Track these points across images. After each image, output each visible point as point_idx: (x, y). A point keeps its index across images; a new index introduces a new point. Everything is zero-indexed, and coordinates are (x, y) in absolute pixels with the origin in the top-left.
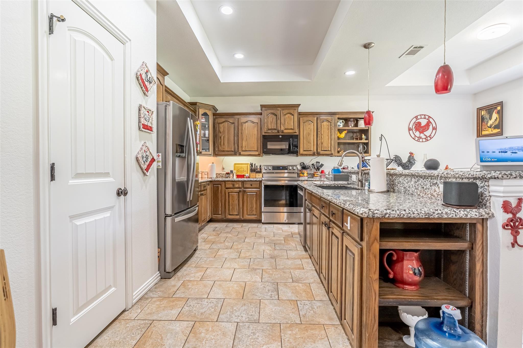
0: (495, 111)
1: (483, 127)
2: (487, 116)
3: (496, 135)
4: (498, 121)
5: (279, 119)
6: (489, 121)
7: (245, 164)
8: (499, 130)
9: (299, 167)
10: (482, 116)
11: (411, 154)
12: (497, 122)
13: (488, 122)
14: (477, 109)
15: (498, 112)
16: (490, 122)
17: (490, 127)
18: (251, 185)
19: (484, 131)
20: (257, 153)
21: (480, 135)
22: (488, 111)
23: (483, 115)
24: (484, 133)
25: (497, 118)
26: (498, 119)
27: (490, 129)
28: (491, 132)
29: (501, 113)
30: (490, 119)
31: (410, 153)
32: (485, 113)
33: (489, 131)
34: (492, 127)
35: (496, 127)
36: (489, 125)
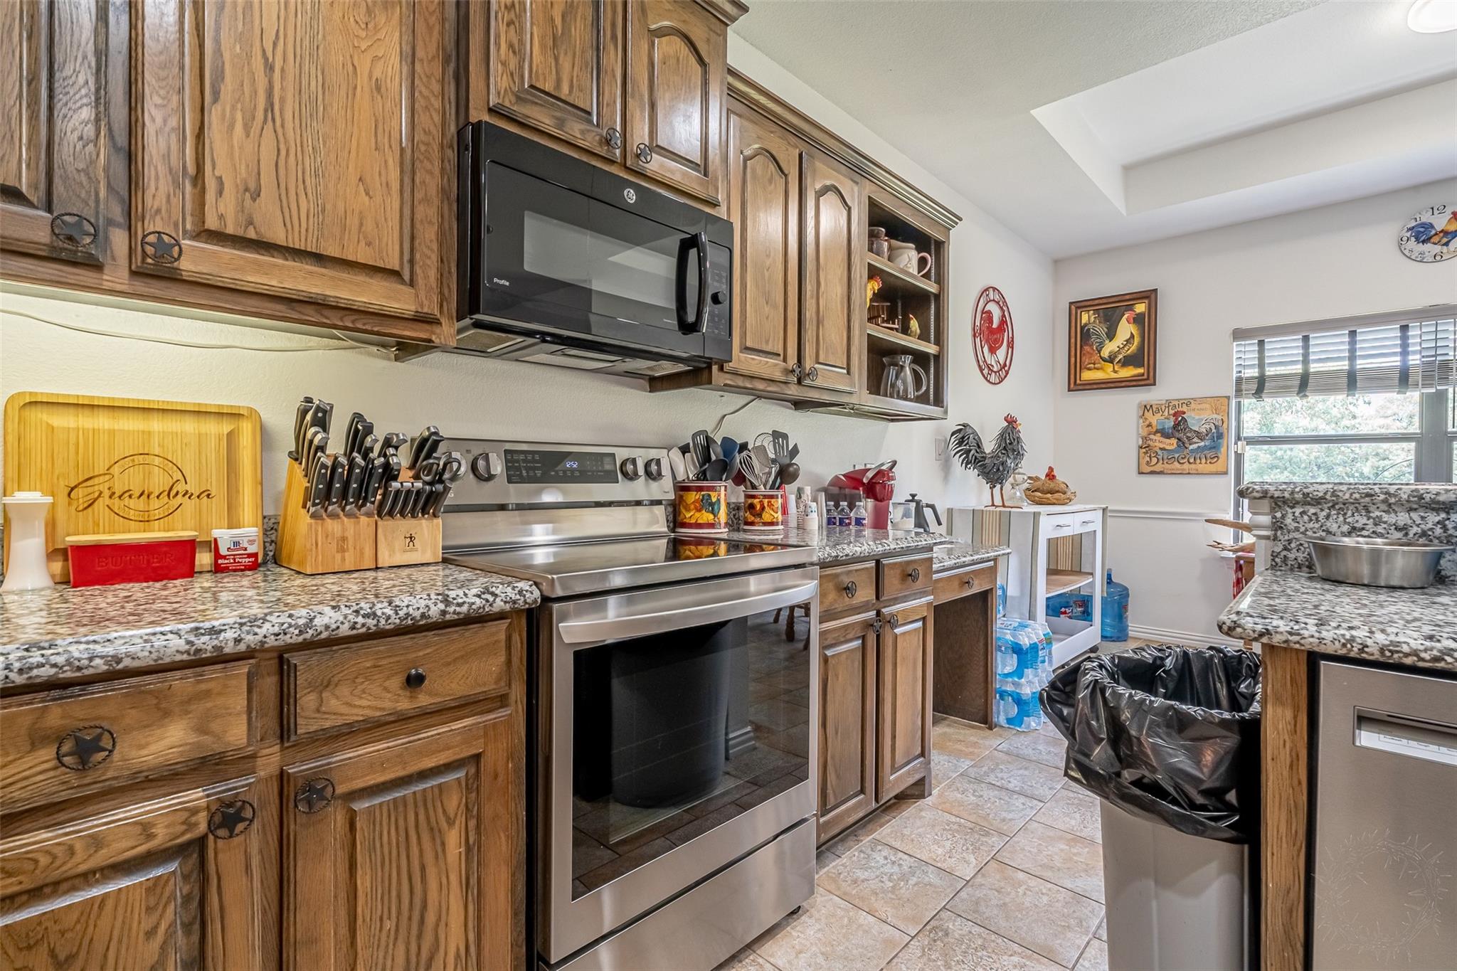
0: (1126, 316)
1: (1086, 360)
2: (1102, 329)
3: (1134, 383)
4: (1136, 343)
5: (614, 37)
6: (1107, 342)
7: (199, 413)
8: (1141, 370)
9: (685, 468)
10: (1082, 328)
11: (1011, 422)
12: (1133, 348)
13: (1101, 345)
14: (1071, 303)
15: (1138, 320)
16: (1110, 348)
17: (1111, 360)
18: (414, 682)
19: (1089, 369)
20: (398, 300)
21: (1078, 382)
22: (1101, 314)
23: (1086, 325)
24: (1088, 376)
25: (1132, 336)
26: (1137, 340)
27: (1109, 367)
28: (1114, 376)
29: (1147, 324)
30: (1111, 335)
31: (1006, 419)
32: (1092, 319)
33: (1108, 373)
34: (1117, 360)
35: (1127, 362)
36: (1105, 353)
